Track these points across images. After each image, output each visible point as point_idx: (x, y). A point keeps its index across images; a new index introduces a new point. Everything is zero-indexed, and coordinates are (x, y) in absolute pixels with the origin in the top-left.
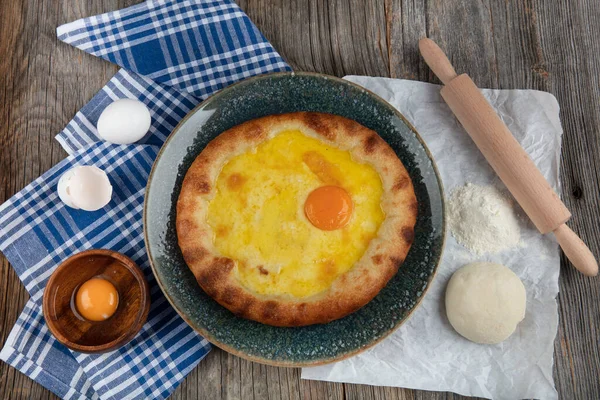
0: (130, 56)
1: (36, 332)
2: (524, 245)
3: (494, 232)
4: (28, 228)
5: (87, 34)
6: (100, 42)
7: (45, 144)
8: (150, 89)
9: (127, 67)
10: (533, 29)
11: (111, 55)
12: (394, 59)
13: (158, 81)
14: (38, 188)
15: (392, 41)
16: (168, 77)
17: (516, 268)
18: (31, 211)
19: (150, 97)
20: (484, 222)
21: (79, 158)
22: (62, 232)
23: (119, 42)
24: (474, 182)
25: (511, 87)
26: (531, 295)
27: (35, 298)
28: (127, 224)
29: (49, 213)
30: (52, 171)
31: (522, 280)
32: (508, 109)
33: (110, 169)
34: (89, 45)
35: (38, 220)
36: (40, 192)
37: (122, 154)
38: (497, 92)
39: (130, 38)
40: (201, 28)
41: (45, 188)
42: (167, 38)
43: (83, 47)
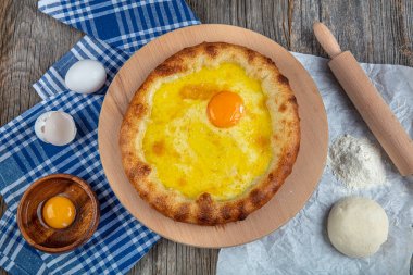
0: (93, 25)
1: (11, 235)
2: (389, 184)
3: (367, 174)
4: (9, 154)
5: (61, 7)
6: (71, 13)
7: (24, 90)
8: (107, 52)
9: (91, 34)
10: (401, 18)
11: (79, 24)
12: (294, 37)
13: (113, 46)
14: (17, 124)
15: (293, 23)
16: (121, 43)
17: (382, 201)
18: (12, 142)
19: (107, 58)
20: (359, 166)
21: (50, 103)
22: (35, 159)
23: (85, 14)
24: (351, 134)
25: (383, 62)
26: (393, 223)
27: (12, 209)
28: (85, 155)
29: (25, 144)
30: (29, 112)
31: (386, 211)
32: (380, 80)
33: (73, 112)
34: (62, 15)
35: (17, 149)
36: (19, 127)
37: (83, 101)
38: (372, 65)
39: (93, 12)
40: (148, 6)
41: (23, 125)
42: (122, 13)
43: (57, 17)
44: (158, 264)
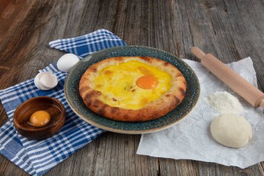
0: (75, 50)
4: (17, 97)
5: (60, 44)
6: (65, 46)
11: (68, 49)
14: (26, 83)
15: (180, 52)
18: (20, 91)
23: (72, 46)
27: (11, 120)
28: (61, 97)
29: (28, 93)
33: (60, 80)
35: (22, 95)
37: (65, 75)
39: (76, 45)
40: (105, 42)
41: (29, 84)
42: (91, 45)
43: (57, 48)
44: (99, 149)
